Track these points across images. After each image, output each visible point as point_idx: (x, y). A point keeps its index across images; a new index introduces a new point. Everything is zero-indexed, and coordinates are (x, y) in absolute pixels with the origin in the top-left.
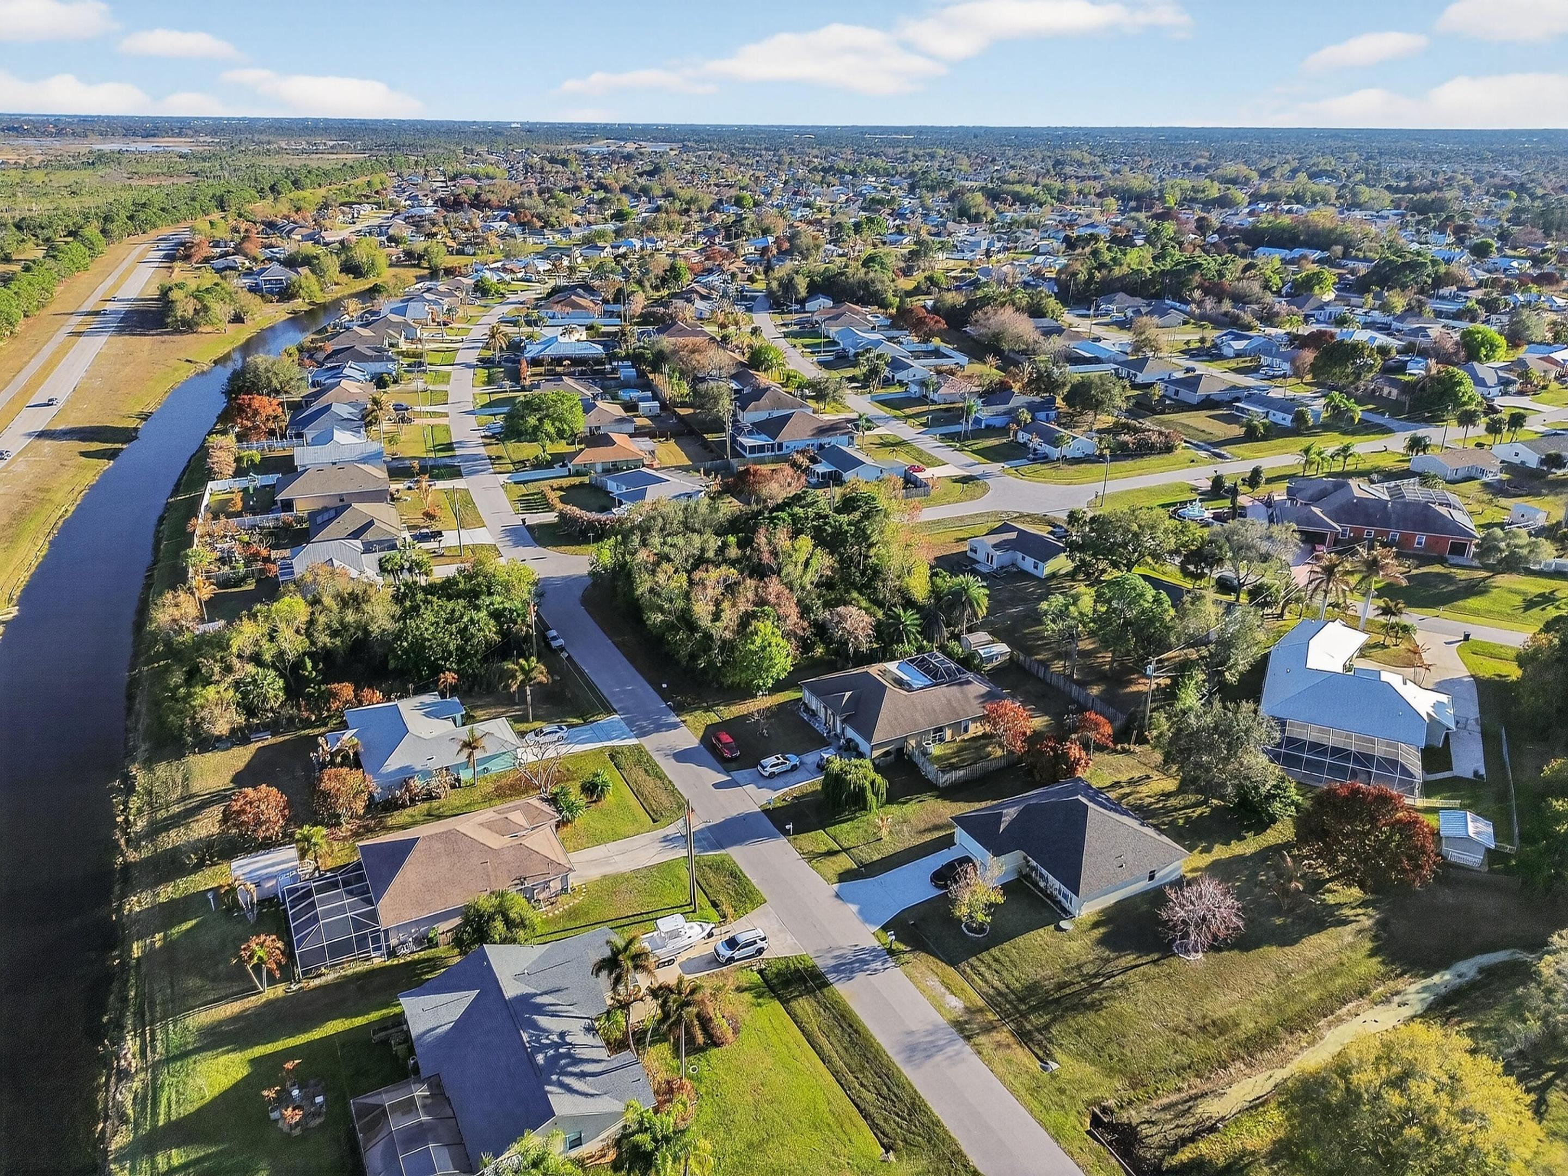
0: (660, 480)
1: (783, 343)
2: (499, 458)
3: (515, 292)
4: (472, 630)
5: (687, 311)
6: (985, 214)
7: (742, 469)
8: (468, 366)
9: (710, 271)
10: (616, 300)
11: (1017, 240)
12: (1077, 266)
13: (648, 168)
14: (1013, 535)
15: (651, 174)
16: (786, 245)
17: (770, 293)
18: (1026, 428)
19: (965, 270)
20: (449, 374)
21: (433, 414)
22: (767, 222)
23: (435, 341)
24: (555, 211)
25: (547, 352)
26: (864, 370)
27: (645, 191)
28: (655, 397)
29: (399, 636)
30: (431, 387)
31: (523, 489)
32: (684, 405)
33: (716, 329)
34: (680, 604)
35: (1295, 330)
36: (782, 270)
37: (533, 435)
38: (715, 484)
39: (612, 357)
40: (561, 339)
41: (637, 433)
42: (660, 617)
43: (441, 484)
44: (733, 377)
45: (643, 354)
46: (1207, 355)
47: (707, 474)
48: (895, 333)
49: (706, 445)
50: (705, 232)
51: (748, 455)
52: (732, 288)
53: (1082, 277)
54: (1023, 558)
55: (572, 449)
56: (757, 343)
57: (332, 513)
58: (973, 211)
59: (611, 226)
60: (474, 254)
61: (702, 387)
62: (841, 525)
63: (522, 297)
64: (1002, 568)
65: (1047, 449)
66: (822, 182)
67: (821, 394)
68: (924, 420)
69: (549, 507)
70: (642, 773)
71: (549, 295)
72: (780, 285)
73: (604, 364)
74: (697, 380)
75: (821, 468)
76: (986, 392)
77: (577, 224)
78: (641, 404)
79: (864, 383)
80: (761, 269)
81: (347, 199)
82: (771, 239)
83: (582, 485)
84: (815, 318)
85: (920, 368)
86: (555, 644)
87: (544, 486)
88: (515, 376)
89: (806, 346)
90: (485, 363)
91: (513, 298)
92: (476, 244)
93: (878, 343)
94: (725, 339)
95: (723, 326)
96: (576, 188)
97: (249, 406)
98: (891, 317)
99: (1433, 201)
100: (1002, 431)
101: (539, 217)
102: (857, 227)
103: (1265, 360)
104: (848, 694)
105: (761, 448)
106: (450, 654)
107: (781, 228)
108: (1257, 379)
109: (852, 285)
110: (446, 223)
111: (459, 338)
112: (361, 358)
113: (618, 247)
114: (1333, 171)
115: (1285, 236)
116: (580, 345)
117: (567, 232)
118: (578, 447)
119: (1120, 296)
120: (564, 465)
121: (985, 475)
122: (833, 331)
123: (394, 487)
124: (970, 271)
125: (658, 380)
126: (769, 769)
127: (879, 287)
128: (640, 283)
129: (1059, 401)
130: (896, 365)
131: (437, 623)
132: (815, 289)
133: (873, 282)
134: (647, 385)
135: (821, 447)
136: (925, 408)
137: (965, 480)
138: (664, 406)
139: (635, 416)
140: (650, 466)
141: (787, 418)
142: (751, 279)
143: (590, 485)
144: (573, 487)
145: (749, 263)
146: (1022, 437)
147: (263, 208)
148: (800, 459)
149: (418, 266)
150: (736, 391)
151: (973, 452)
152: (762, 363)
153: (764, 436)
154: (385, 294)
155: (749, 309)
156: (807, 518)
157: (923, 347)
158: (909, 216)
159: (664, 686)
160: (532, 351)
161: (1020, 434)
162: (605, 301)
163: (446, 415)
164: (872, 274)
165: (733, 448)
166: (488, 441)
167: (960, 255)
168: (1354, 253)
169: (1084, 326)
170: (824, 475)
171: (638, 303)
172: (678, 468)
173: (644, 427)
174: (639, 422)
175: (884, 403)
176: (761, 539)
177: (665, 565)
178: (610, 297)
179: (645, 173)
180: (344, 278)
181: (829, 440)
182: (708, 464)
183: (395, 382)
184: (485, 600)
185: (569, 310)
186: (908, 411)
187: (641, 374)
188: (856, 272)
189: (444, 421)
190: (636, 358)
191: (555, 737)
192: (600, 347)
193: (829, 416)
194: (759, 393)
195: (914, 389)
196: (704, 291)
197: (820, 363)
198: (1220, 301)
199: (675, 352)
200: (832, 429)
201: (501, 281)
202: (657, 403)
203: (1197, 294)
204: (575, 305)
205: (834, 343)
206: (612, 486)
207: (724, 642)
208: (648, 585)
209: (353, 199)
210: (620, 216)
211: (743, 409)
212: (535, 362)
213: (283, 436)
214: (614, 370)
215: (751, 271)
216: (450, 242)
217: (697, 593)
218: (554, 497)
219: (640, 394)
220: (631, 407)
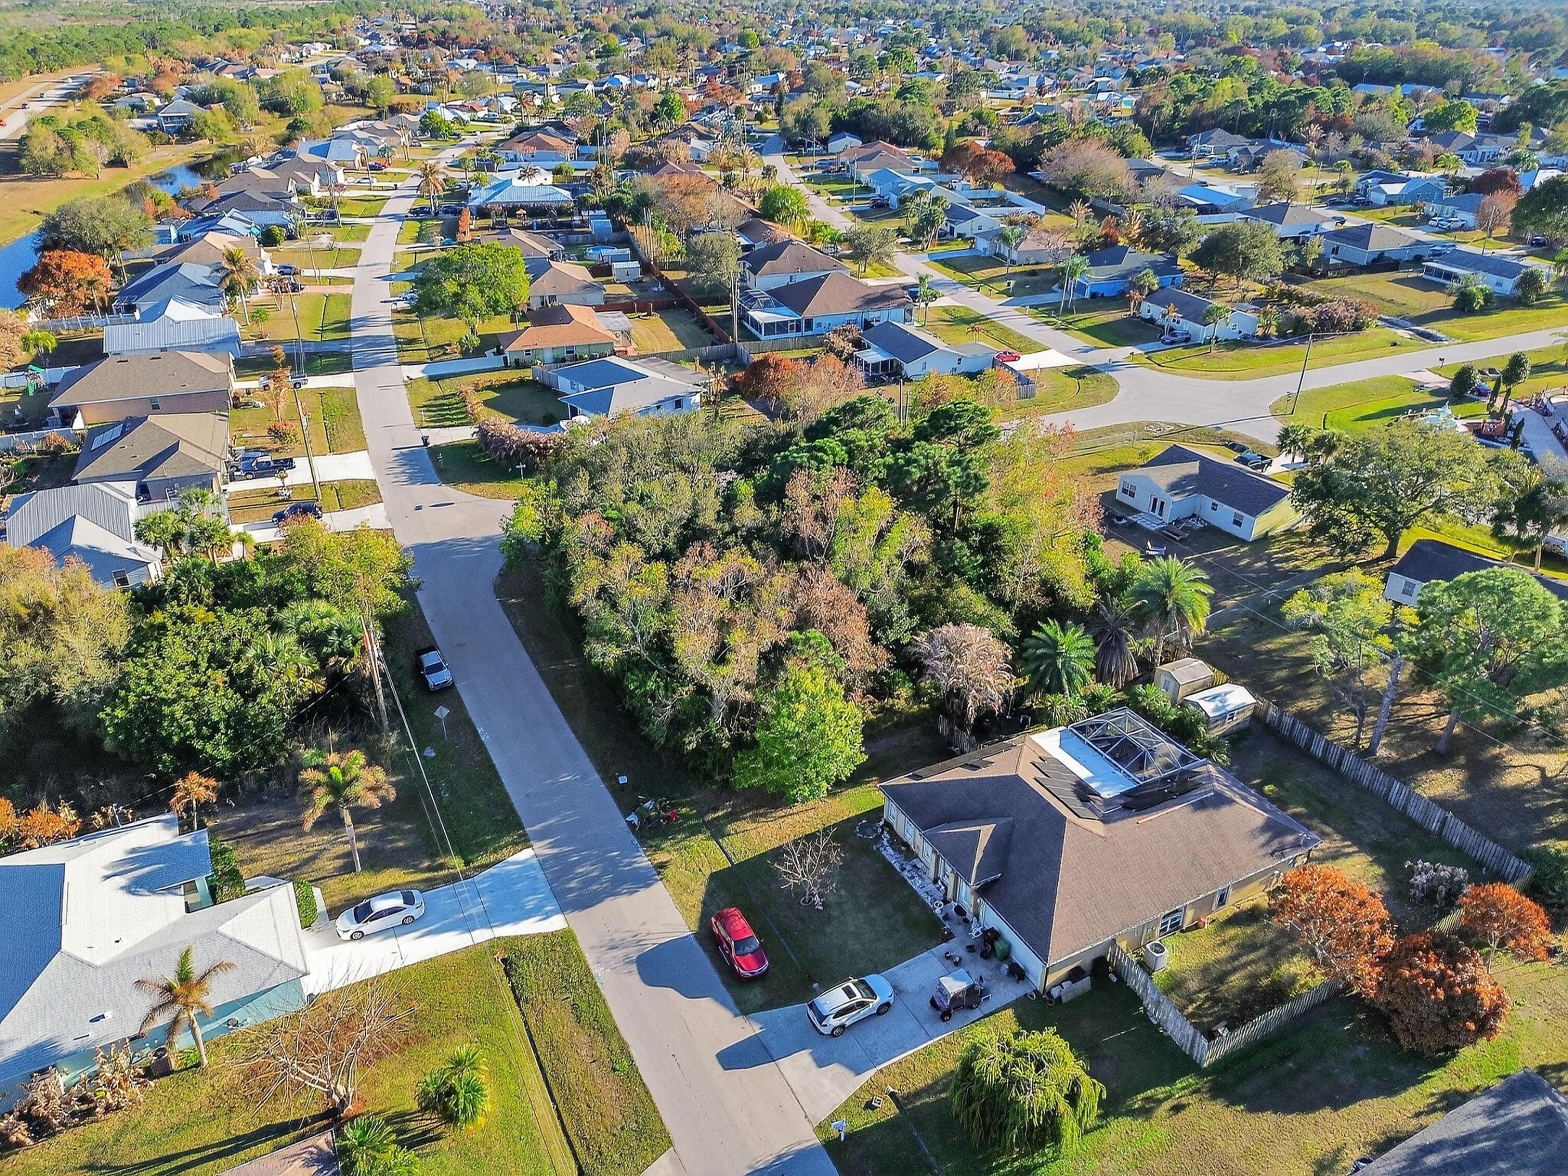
0: (635, 376)
1: (805, 190)
2: (411, 341)
3: (473, 133)
4: (261, 674)
5: (682, 151)
6: (1027, 51)
7: (756, 358)
8: (397, 217)
9: (710, 110)
10: (594, 141)
11: (1069, 78)
12: (1159, 98)
13: (642, 9)
14: (1193, 468)
15: (643, 16)
16: (800, 82)
17: (784, 131)
18: (1151, 296)
19: (1014, 109)
20: (368, 228)
21: (332, 280)
22: (777, 59)
23: (361, 189)
24: (533, 48)
25: (497, 199)
26: (915, 220)
27: (637, 31)
28: (635, 256)
29: (111, 695)
30: (340, 245)
31: (437, 390)
32: (675, 267)
33: (718, 173)
34: (654, 623)
35: (1452, 173)
36: (799, 105)
37: (451, 307)
38: (716, 381)
39: (582, 204)
40: (516, 182)
41: (609, 305)
42: (614, 652)
43: (315, 382)
44: (742, 230)
45: (620, 199)
46: (1350, 202)
47: (705, 363)
48: (945, 177)
49: (704, 323)
50: (705, 70)
51: (763, 337)
52: (737, 125)
53: (1168, 111)
54: (1214, 507)
55: (510, 328)
56: (771, 186)
57: (117, 431)
58: (1013, 48)
59: (595, 64)
60: (431, 94)
61: (698, 240)
62: (936, 464)
63: (480, 137)
64: (1178, 522)
65: (1187, 326)
66: (835, 23)
67: (860, 253)
68: (1004, 286)
69: (466, 418)
70: (568, 1018)
71: (513, 135)
72: (797, 120)
73: (572, 214)
74: (691, 233)
75: (873, 356)
76: (1085, 248)
77: (557, 62)
78: (616, 265)
79: (915, 239)
80: (771, 107)
81: (299, 38)
82: (781, 76)
83: (522, 383)
84: (842, 159)
85: (988, 217)
86: (434, 680)
87: (465, 384)
88: (451, 231)
89: (833, 193)
90: (419, 213)
91: (470, 140)
92: (434, 81)
93: (929, 187)
94: (728, 182)
95: (724, 168)
96: (560, 28)
97: (59, 267)
98: (936, 158)
99: (1538, 36)
100: (1120, 299)
101: (513, 54)
102: (883, 62)
103: (1430, 208)
104: (986, 831)
105: (782, 327)
106: (215, 728)
107: (793, 64)
108: (1428, 233)
109: (886, 121)
110: (404, 61)
111: (392, 185)
112: (248, 205)
113: (603, 84)
114: (1402, 11)
115: (1387, 71)
116: (542, 188)
117: (544, 70)
118: (522, 326)
119: (1219, 132)
120: (499, 352)
121: (1111, 366)
122: (865, 174)
123: (238, 386)
124: (1021, 110)
125: (640, 233)
126: (834, 1022)
127: (918, 124)
128: (624, 120)
129: (1182, 262)
130: (956, 214)
131: (195, 665)
132: (839, 126)
133: (911, 116)
134: (626, 241)
135: (867, 325)
136: (1002, 271)
137: (1079, 373)
138: (646, 268)
139: (609, 282)
140: (624, 354)
141: (818, 283)
142: (759, 118)
143: (534, 382)
144: (509, 385)
145: (757, 101)
146: (1149, 310)
147: (197, 46)
148: (840, 343)
149: (363, 105)
150: (746, 248)
151: (1086, 330)
152: (778, 211)
153: (784, 309)
154: (307, 133)
155: (760, 151)
156: (872, 449)
157: (984, 194)
158: (940, 53)
159: (623, 780)
160: (479, 197)
161: (1146, 305)
162: (581, 142)
163: (351, 281)
164: (909, 108)
165: (741, 326)
166: (402, 317)
167: (1006, 94)
168: (1474, 90)
169: (1181, 169)
170: (875, 366)
171: (621, 143)
172: (663, 356)
173: (618, 297)
174: (610, 289)
175: (946, 263)
176: (798, 490)
177: (625, 547)
178: (587, 137)
179: (638, 14)
180: (265, 116)
181: (877, 314)
182: (706, 350)
183: (291, 237)
184: (299, 609)
185: (533, 150)
186: (982, 274)
187: (619, 227)
188: (889, 106)
189: (347, 289)
190: (613, 206)
191: (397, 918)
192: (567, 194)
193: (874, 282)
194: (775, 251)
195: (982, 244)
196: (702, 129)
197: (855, 212)
198: (1346, 139)
199: (662, 195)
200: (884, 297)
201: (458, 120)
202: (636, 264)
203: (1315, 130)
204: (542, 145)
205: (867, 189)
206: (564, 384)
207: (733, 707)
208: (594, 584)
209: (304, 38)
210: (606, 52)
211: (755, 271)
212: (482, 213)
213: (106, 310)
214: (584, 223)
215: (760, 109)
216: (404, 79)
217: (683, 606)
218: (476, 401)
219: (616, 251)
220: (601, 270)
